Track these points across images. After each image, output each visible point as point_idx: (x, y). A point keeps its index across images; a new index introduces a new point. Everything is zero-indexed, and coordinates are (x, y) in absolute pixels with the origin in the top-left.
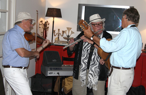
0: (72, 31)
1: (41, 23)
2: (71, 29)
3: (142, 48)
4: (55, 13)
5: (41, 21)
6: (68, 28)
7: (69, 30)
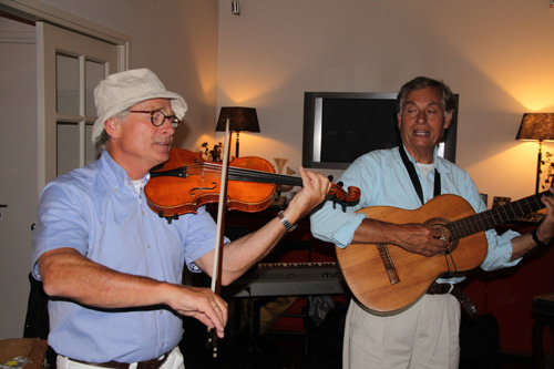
0: (288, 169)
1: (204, 150)
2: (285, 161)
3: (486, 203)
4: (240, 120)
5: (205, 145)
6: (277, 161)
7: (281, 163)
